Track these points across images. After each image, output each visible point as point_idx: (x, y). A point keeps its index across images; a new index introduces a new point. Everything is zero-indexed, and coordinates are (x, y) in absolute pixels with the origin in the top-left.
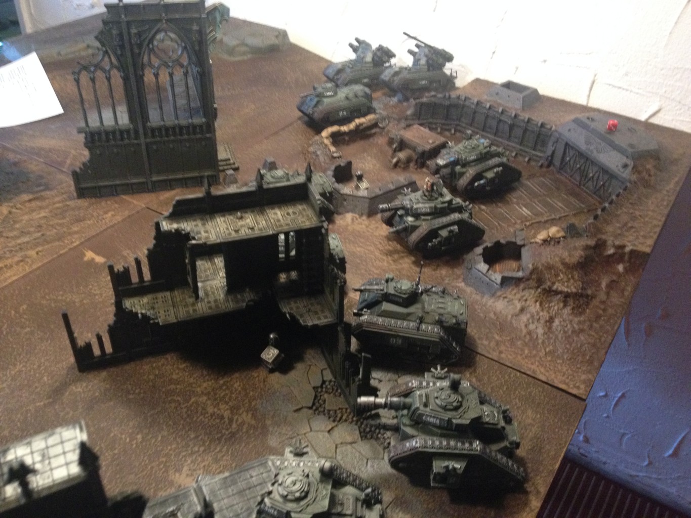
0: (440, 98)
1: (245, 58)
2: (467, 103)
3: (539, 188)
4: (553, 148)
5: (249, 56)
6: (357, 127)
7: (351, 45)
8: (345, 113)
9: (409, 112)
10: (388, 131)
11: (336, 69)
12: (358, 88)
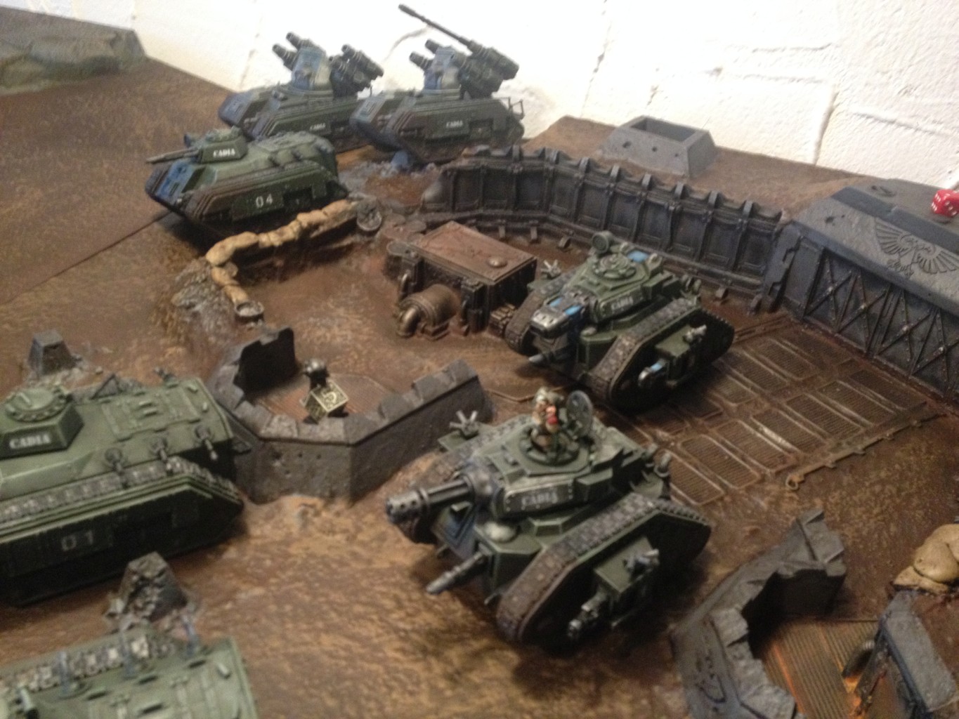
0: (498, 157)
1: (35, 88)
2: (563, 168)
3: (776, 367)
4: (786, 265)
5: (44, 84)
6: (305, 232)
7: (278, 51)
8: (270, 200)
9: (429, 194)
10: (385, 241)
11: (246, 105)
12: (301, 140)
